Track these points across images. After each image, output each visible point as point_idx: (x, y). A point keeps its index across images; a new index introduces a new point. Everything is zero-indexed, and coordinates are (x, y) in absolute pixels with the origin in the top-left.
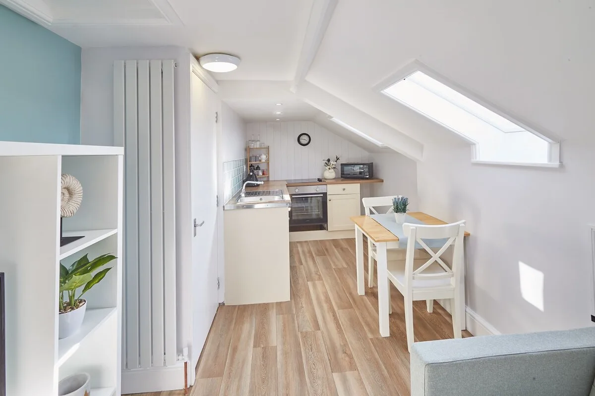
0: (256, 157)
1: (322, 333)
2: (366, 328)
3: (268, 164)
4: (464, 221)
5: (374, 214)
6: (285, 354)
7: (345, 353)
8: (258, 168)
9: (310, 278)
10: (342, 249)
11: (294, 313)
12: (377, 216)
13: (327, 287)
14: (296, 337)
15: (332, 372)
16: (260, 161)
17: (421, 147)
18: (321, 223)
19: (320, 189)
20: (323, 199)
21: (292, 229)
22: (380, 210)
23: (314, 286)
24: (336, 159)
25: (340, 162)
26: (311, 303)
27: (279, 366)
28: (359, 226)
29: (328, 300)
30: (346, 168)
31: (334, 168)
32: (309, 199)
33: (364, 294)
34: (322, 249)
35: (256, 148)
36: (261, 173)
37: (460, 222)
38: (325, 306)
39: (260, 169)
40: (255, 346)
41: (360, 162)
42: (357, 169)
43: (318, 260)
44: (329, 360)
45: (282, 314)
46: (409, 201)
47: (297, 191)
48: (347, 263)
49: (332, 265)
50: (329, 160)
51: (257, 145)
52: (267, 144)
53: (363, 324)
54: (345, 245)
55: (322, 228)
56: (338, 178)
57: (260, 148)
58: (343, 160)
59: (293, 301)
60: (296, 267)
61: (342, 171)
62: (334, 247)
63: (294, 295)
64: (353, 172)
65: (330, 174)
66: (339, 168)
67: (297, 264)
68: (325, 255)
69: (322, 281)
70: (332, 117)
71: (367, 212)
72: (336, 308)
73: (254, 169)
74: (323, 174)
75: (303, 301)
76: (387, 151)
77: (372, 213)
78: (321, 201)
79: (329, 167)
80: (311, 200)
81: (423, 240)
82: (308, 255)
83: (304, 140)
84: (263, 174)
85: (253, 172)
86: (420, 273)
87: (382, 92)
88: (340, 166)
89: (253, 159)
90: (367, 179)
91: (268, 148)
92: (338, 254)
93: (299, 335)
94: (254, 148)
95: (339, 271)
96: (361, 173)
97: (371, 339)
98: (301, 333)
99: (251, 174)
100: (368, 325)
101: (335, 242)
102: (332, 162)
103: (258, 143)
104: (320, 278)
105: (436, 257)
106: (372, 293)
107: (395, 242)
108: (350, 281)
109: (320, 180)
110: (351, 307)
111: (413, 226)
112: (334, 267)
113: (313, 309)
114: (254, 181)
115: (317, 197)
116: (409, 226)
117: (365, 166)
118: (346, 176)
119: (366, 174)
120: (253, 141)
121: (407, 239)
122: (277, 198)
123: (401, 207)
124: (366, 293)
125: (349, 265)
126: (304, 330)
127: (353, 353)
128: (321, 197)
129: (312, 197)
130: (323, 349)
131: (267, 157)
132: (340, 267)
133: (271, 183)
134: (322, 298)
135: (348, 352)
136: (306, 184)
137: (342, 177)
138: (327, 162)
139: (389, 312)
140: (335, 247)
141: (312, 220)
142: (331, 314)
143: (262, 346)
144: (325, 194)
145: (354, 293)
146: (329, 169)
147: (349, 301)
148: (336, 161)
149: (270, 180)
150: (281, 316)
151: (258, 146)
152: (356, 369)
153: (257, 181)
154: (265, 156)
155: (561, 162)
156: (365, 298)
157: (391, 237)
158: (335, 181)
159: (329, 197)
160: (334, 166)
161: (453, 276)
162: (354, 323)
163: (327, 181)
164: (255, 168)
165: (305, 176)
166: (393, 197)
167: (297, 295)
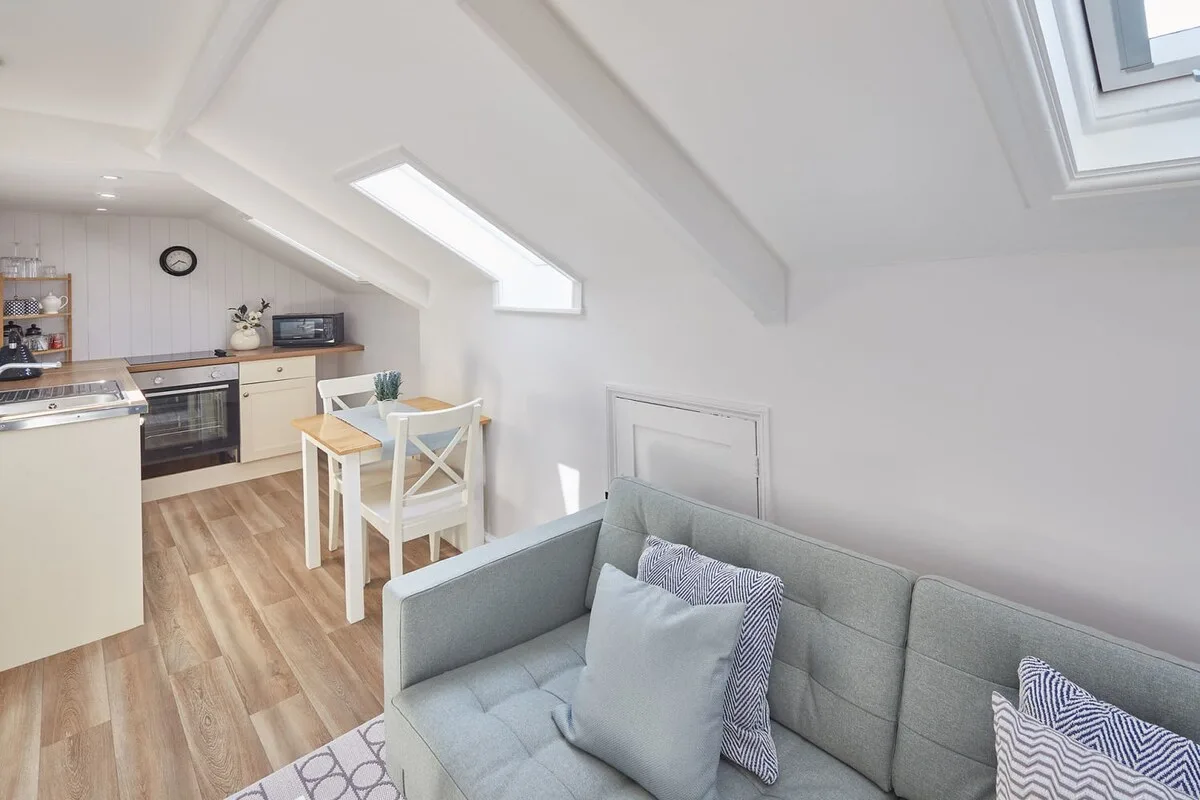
0: (25, 301)
1: (227, 660)
2: (320, 621)
3: (68, 320)
4: (479, 399)
5: (340, 409)
6: (135, 727)
7: (278, 673)
8: (34, 331)
9: (195, 565)
10: (275, 495)
11: (157, 644)
12: (347, 413)
13: (238, 574)
14: (162, 686)
15: (249, 714)
16: (42, 312)
17: (425, 285)
18: (223, 448)
19: (223, 372)
20: (228, 395)
21: (149, 471)
22: (351, 400)
23: (208, 581)
24: (261, 306)
25: (271, 312)
26: (198, 612)
27: (119, 753)
28: (309, 434)
29: (240, 596)
30: (285, 326)
31: (257, 325)
32: (191, 397)
33: (320, 565)
34: (226, 505)
35: (28, 279)
36: (43, 344)
37: (475, 402)
38: (234, 609)
39: (39, 334)
40: (45, 742)
41: (318, 313)
42: (310, 327)
43: (216, 528)
44: (243, 697)
45: (122, 656)
46: (403, 379)
47: (159, 381)
48: (285, 519)
49: (250, 528)
50: (243, 309)
51: (33, 270)
52: (61, 271)
53: (316, 615)
54: (279, 486)
55: (225, 458)
56: (267, 347)
57: (40, 280)
58: (277, 309)
59: (152, 624)
60: (156, 553)
61: (277, 332)
62: (254, 493)
63: (153, 612)
64: (301, 332)
65: (247, 339)
66: (269, 325)
67: (160, 546)
68: (233, 513)
69: (226, 566)
70: (251, 218)
71: (327, 406)
72: (257, 605)
73: (21, 333)
74: (228, 341)
75: (180, 616)
76: (367, 290)
77: (336, 407)
78: (224, 400)
79: (244, 324)
80: (197, 399)
81: (421, 438)
82: (189, 523)
83: (175, 262)
84: (52, 345)
85: (18, 341)
86: (415, 494)
87: (352, 184)
88: (272, 321)
89: (15, 307)
90: (331, 345)
91: (68, 279)
92: (265, 506)
93: (171, 680)
94: (22, 279)
95: (268, 538)
96: (317, 335)
97: (331, 636)
98: (175, 674)
99: (13, 346)
100: (324, 613)
101: (259, 486)
102: (252, 314)
103: (34, 266)
104: (221, 560)
105: (439, 462)
106: (334, 560)
107: (375, 450)
108: (290, 551)
109: (220, 353)
110: (292, 594)
111: (403, 416)
112: (254, 533)
113: (206, 625)
114: (22, 362)
115: (213, 391)
116: (396, 417)
117: (327, 320)
118: (283, 339)
119: (328, 337)
120: (17, 259)
121: (394, 441)
122: (103, 400)
123: (389, 390)
124: (324, 563)
125: (288, 522)
126: (183, 668)
127: (294, 669)
128: (225, 389)
129: (198, 392)
130: (230, 683)
131: (63, 300)
132: (270, 528)
133: (75, 369)
134: (226, 595)
135: (284, 671)
136: (184, 364)
137: (275, 345)
138: (239, 313)
139: (366, 580)
140: (259, 495)
141: (199, 446)
142: (247, 619)
143: (68, 735)
144: (234, 385)
145: (298, 569)
146: (245, 328)
147: (287, 584)
148: (262, 311)
149: (73, 360)
150: (119, 660)
151: (34, 274)
152: (299, 689)
153: (34, 362)
154: (59, 301)
155: (583, 306)
156: (322, 570)
157: (366, 442)
158: (260, 353)
159: (242, 390)
160: (256, 321)
161: (465, 488)
162: (297, 621)
163: (238, 355)
164: (25, 331)
165: (181, 347)
166: (375, 375)
167: (159, 607)
